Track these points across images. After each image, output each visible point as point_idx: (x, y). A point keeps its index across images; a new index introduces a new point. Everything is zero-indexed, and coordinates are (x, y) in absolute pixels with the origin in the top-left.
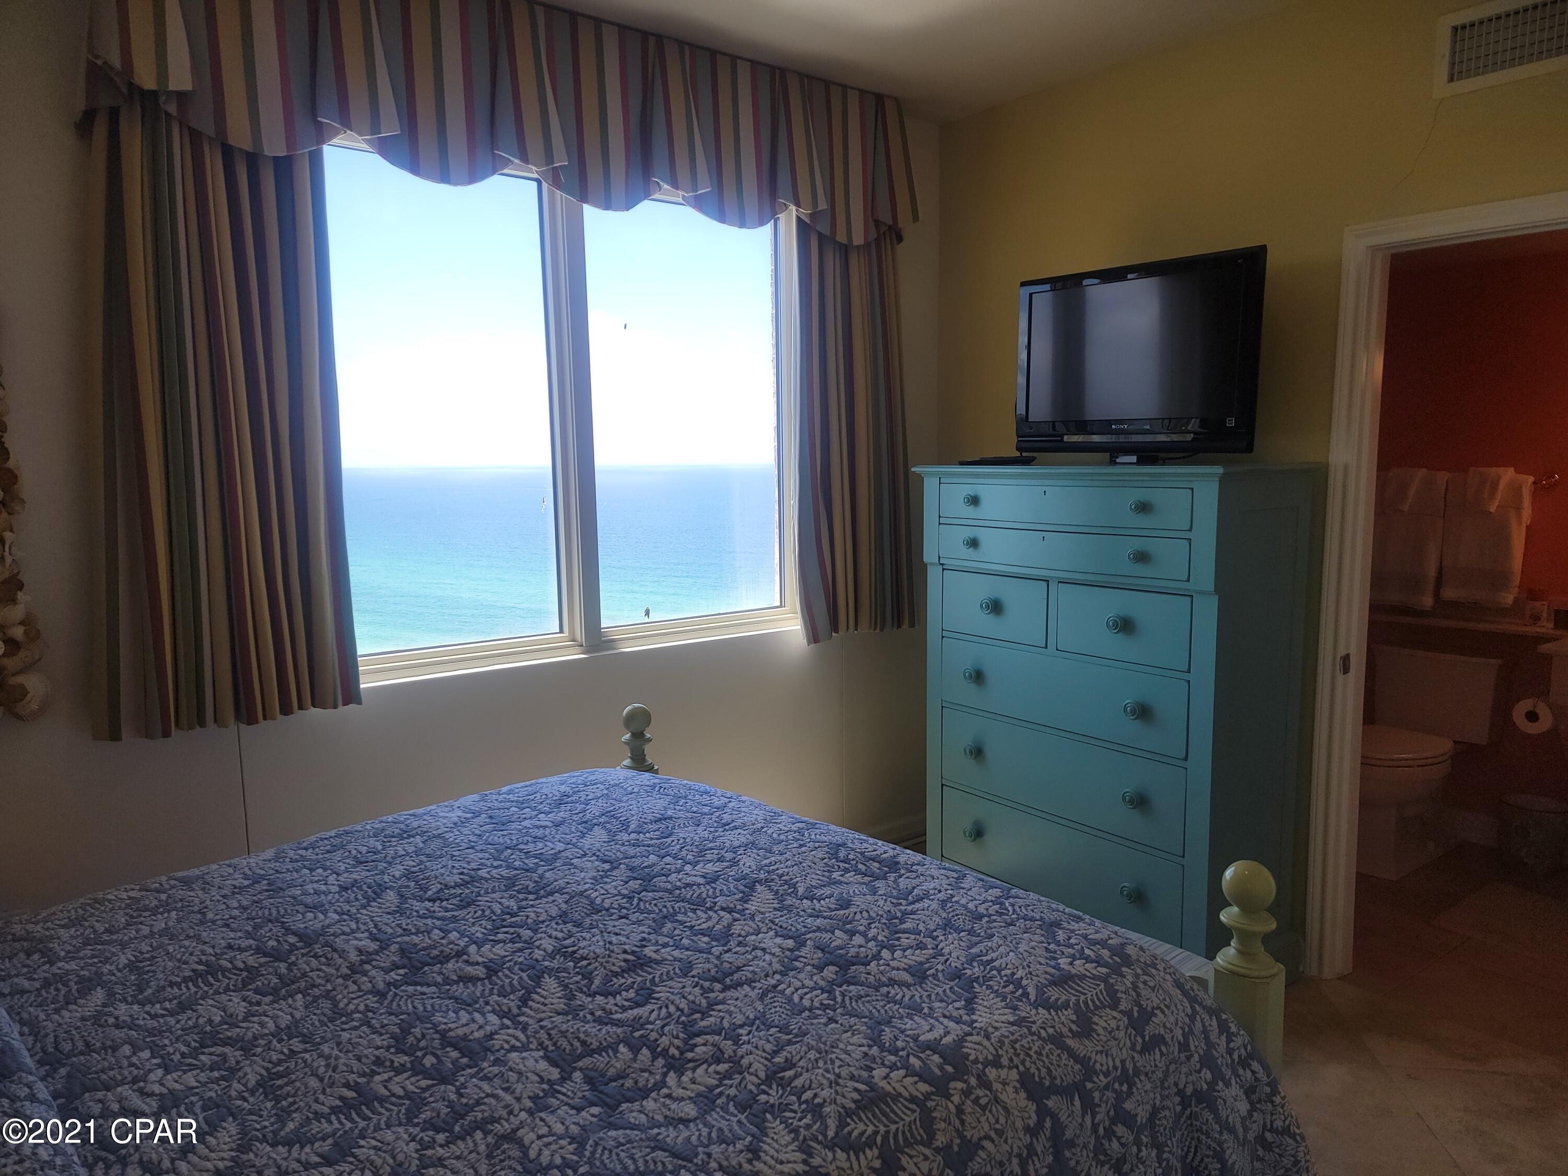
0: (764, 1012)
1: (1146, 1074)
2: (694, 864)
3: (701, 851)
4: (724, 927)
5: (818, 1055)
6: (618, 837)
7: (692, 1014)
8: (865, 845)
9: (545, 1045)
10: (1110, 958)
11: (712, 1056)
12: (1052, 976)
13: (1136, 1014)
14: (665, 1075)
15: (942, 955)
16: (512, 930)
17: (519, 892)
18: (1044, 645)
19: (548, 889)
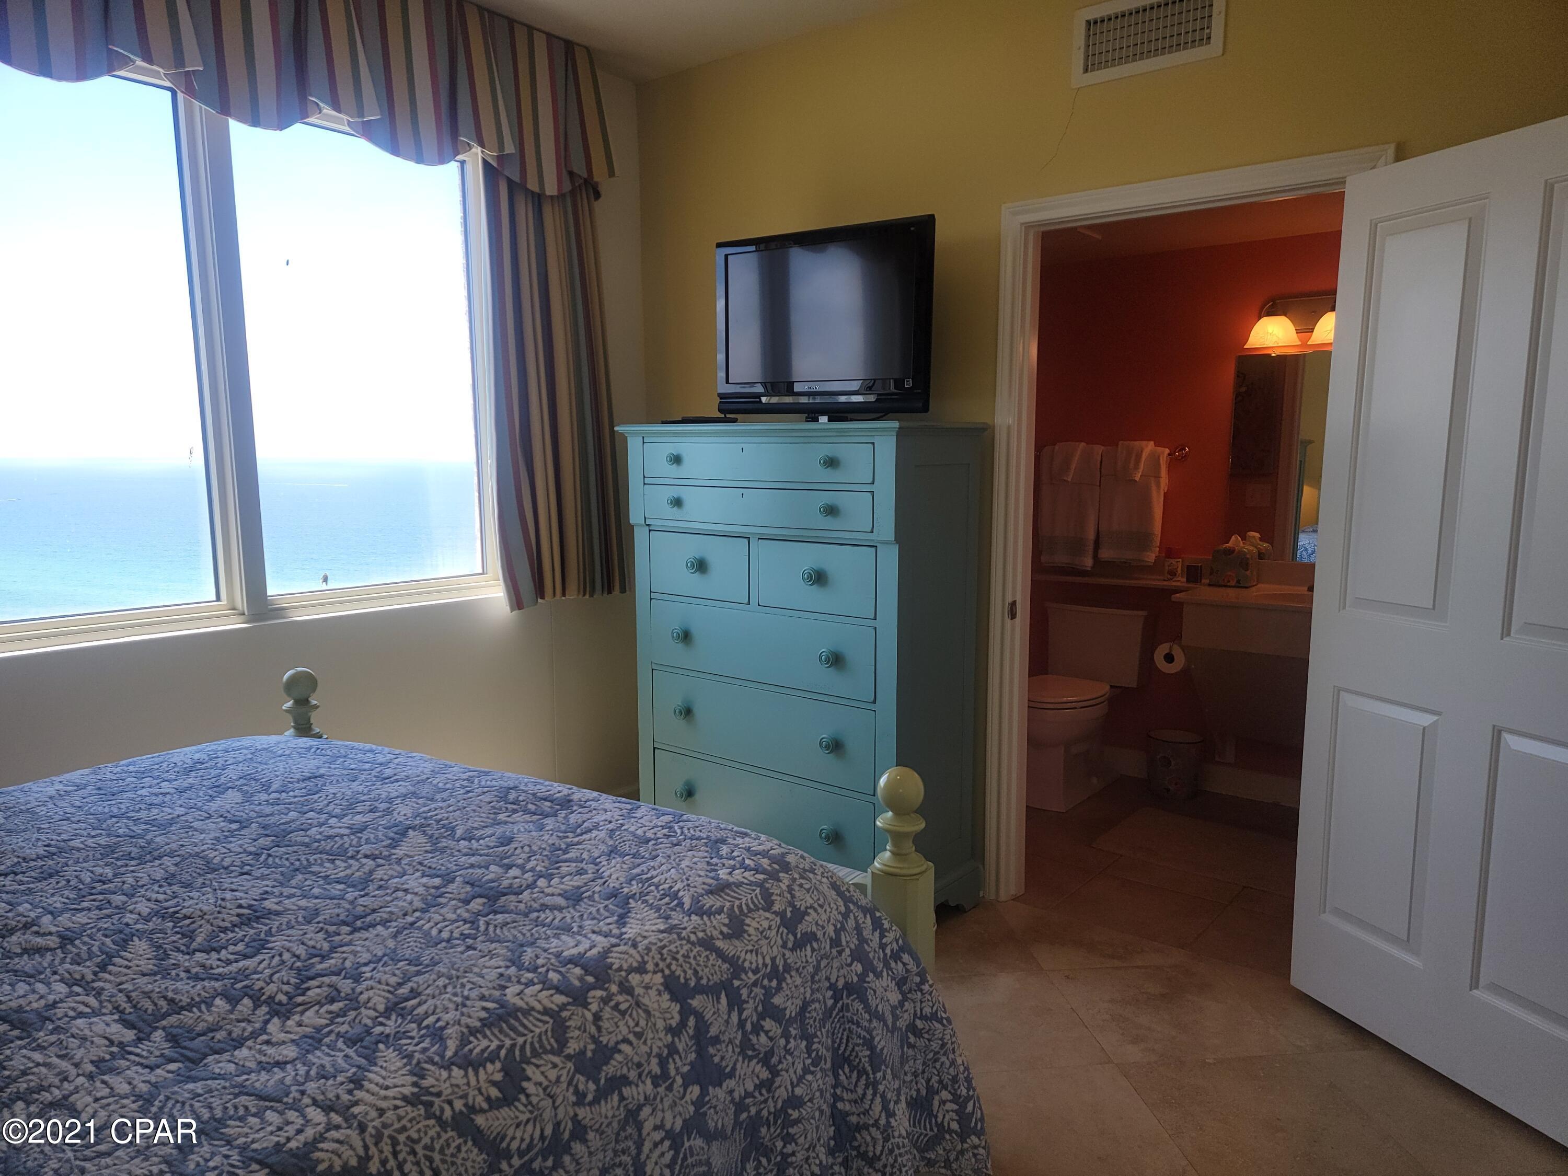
0: (396, 948)
1: (797, 970)
2: (339, 817)
3: (351, 804)
4: (365, 873)
5: (447, 981)
6: (255, 798)
7: (310, 959)
8: (538, 787)
9: (121, 1008)
10: (770, 865)
11: (326, 998)
12: (710, 886)
13: (789, 915)
14: (267, 1022)
15: (602, 878)
16: (100, 897)
17: (118, 859)
18: (746, 601)
19: (156, 854)
